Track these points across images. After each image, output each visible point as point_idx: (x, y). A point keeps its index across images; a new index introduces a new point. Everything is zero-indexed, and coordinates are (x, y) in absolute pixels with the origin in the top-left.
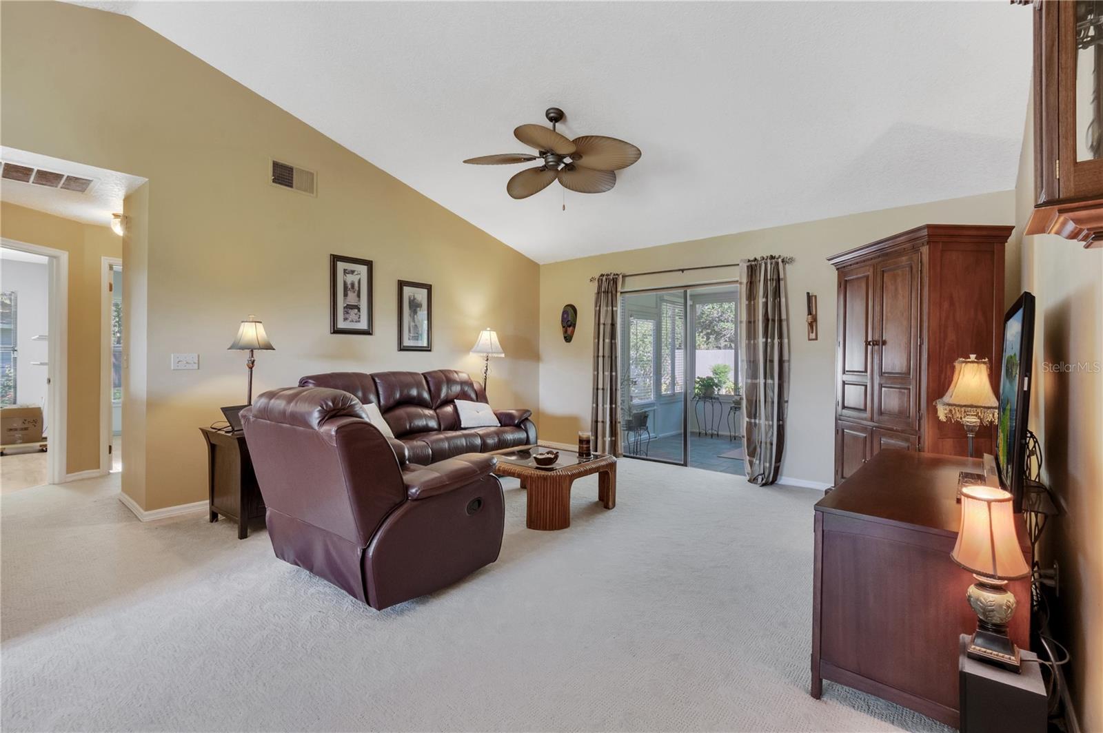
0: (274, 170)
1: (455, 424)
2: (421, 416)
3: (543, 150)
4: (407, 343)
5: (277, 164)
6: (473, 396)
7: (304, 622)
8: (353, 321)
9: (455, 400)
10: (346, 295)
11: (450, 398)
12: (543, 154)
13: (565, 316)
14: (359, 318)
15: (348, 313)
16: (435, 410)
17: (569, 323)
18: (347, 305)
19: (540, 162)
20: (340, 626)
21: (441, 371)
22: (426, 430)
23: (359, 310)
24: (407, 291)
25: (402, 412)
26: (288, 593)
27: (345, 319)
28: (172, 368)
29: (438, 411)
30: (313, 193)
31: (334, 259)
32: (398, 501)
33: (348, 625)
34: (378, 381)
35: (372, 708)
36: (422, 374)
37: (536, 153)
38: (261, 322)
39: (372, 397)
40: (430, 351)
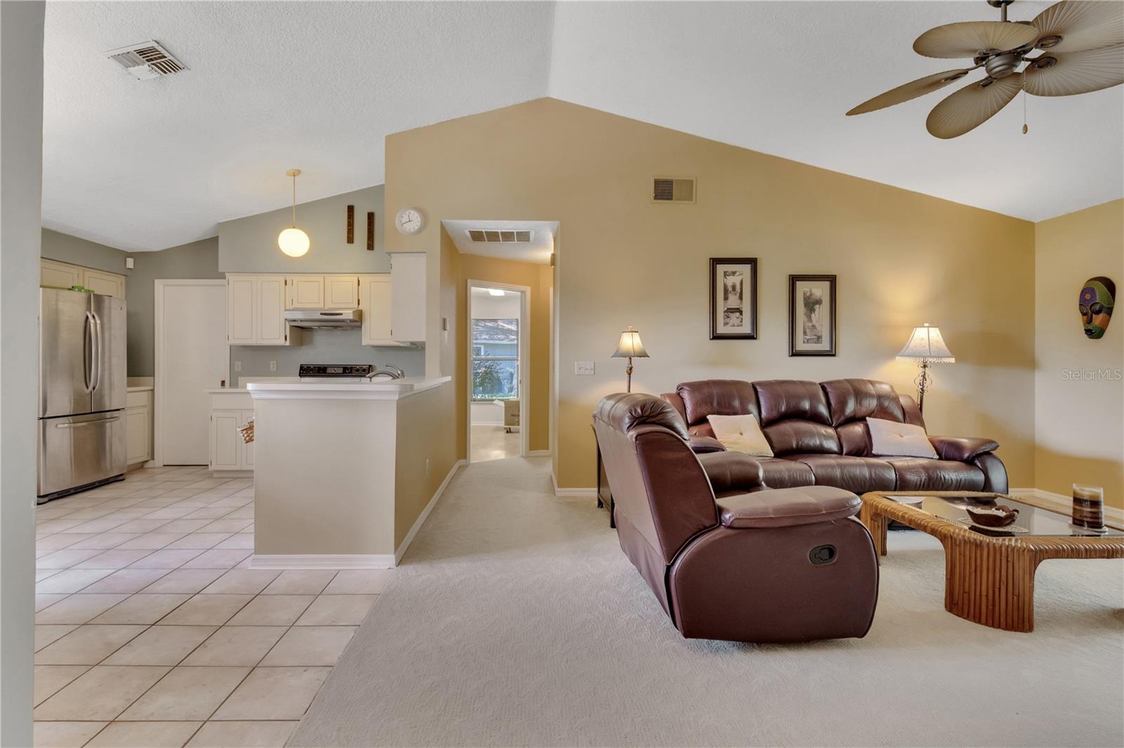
0: (655, 187)
1: (863, 449)
2: (812, 435)
3: (977, 55)
4: (800, 346)
5: (659, 181)
6: (899, 415)
7: (622, 620)
8: (734, 326)
9: (867, 418)
10: (726, 298)
11: (860, 414)
12: (981, 59)
13: (1088, 296)
14: (741, 321)
15: (728, 317)
16: (836, 428)
17: (1097, 307)
18: (728, 309)
19: (980, 74)
20: (651, 637)
21: (848, 381)
22: (821, 451)
23: (741, 313)
24: (802, 287)
25: (788, 427)
26: (624, 588)
27: (726, 324)
28: (576, 373)
29: (839, 429)
30: (692, 200)
31: (713, 262)
32: (708, 523)
33: (657, 640)
34: (759, 390)
35: (638, 735)
36: (820, 384)
37: (968, 62)
38: (637, 332)
39: (752, 408)
40: (834, 355)
